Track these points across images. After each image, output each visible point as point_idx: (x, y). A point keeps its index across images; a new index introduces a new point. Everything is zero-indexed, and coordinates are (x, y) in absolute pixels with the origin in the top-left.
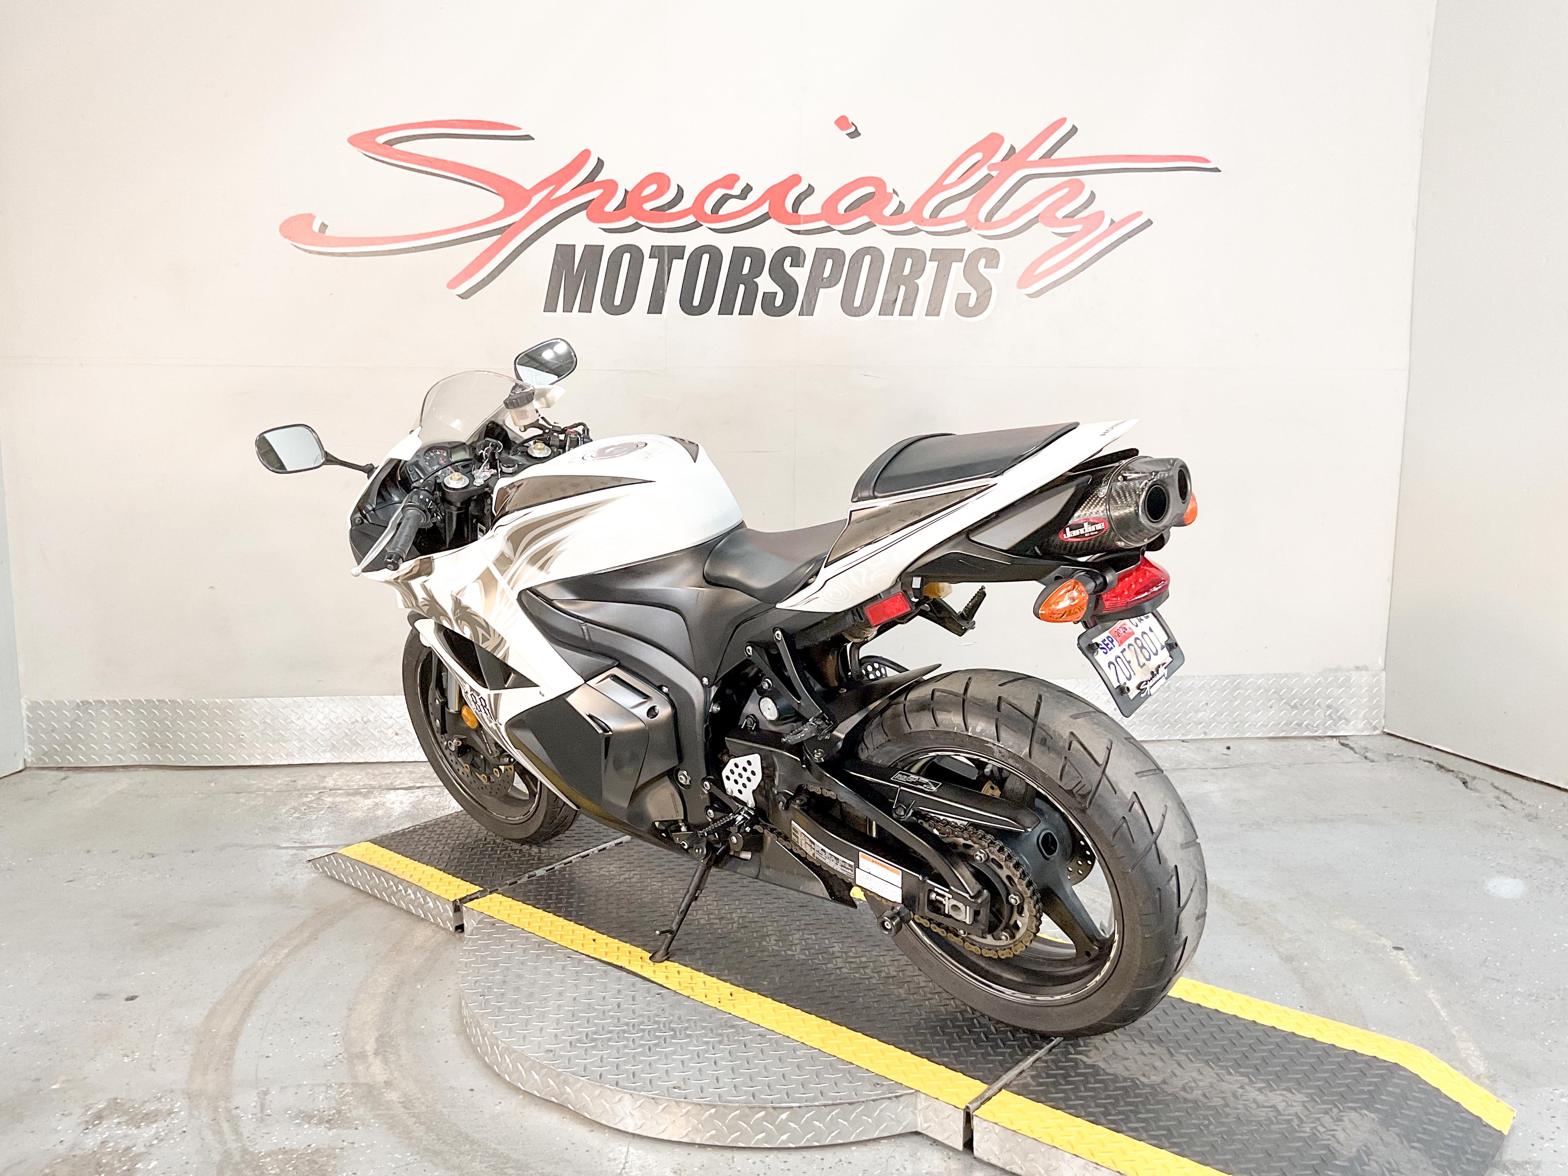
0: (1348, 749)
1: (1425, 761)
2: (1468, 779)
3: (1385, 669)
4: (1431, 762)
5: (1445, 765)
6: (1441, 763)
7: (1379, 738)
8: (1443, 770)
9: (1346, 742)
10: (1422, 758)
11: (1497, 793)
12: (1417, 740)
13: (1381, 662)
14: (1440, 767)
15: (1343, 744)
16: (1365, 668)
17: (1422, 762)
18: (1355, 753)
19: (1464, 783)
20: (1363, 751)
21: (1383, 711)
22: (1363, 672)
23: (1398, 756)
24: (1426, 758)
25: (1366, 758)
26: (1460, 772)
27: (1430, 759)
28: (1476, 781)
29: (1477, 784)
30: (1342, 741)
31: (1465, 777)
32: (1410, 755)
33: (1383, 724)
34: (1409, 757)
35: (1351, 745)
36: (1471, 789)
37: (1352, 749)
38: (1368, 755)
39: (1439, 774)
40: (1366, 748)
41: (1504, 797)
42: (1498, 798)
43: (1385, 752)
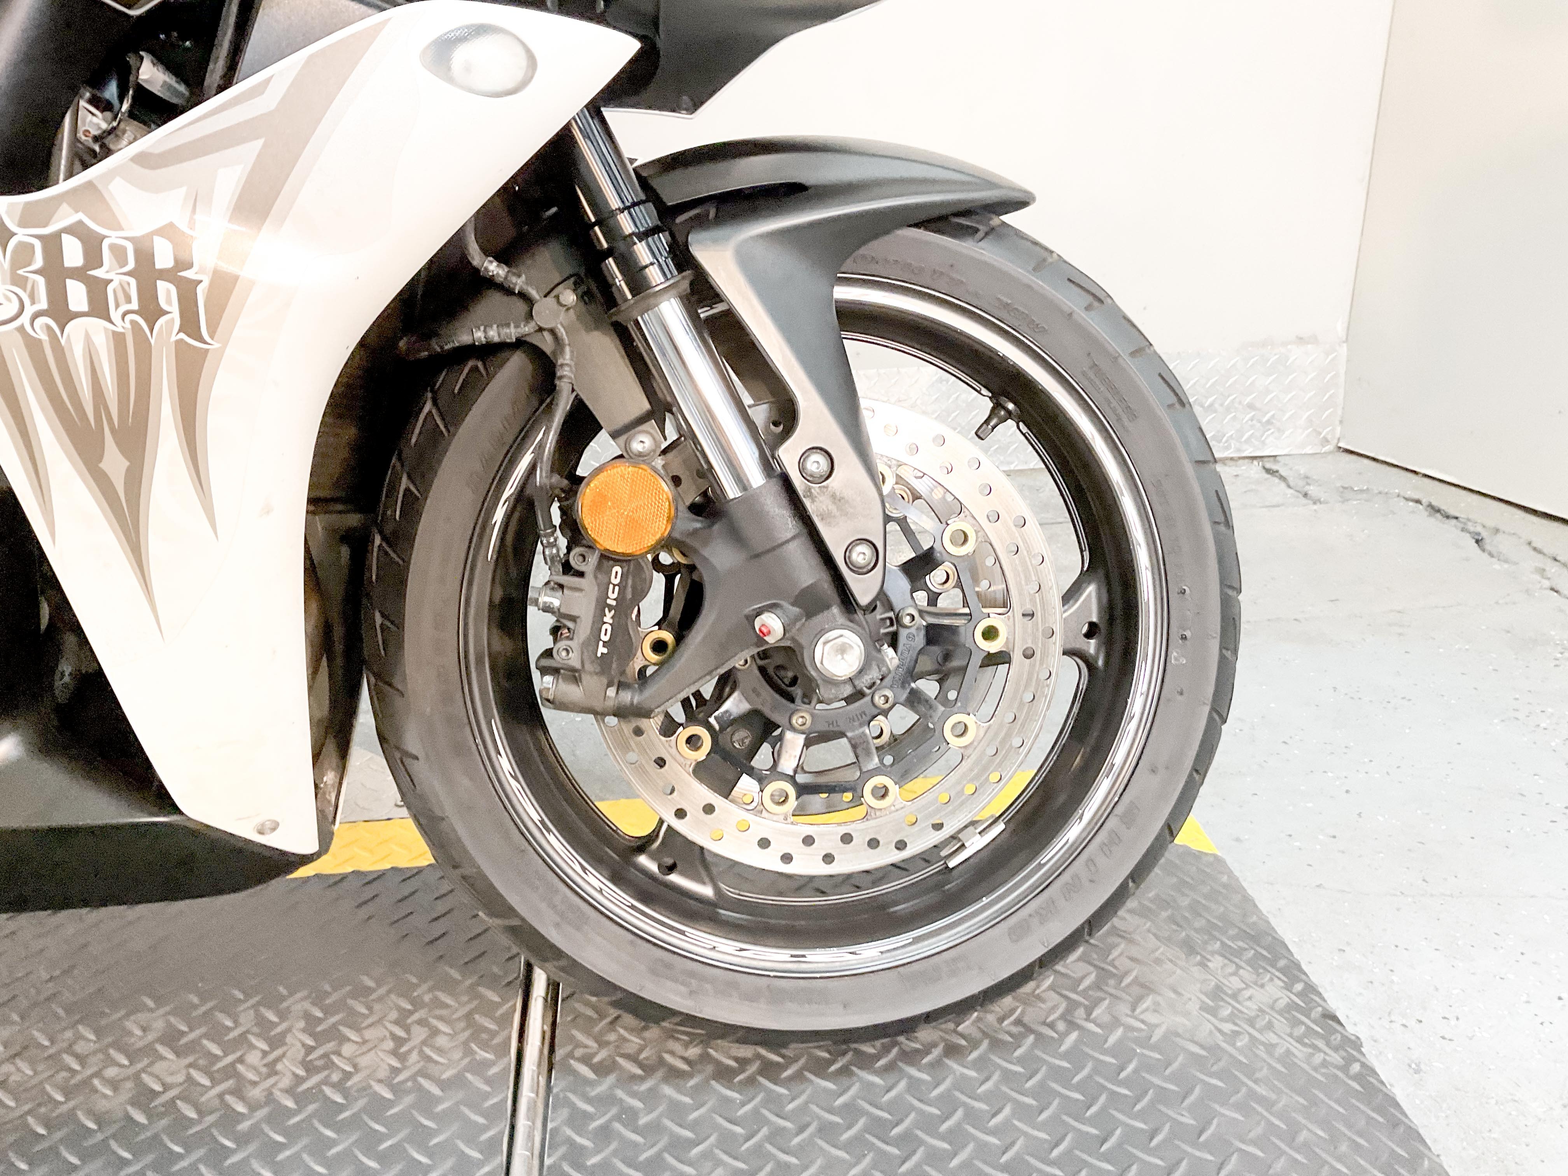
0: (1276, 480)
1: (1407, 499)
2: (1484, 534)
3: (1347, 341)
4: (1418, 502)
5: (1443, 507)
6: (1434, 503)
7: (1330, 457)
8: (1438, 515)
9: (1275, 467)
10: (1402, 494)
11: (1538, 561)
12: (1396, 463)
13: (1340, 328)
14: (1435, 510)
15: (1268, 471)
16: (1313, 340)
17: (1402, 502)
18: (1289, 486)
19: (1477, 541)
20: (1301, 483)
21: (1340, 412)
22: (1309, 346)
23: (1361, 491)
24: (1409, 494)
25: (1306, 495)
26: (1469, 520)
27: (1416, 497)
28: (1500, 537)
29: (1501, 544)
30: (1268, 466)
31: (1479, 529)
32: (1381, 489)
33: (1338, 435)
34: (1380, 493)
35: (1283, 472)
36: (1491, 555)
37: (1283, 478)
38: (1312, 490)
39: (1435, 523)
40: (1307, 477)
41: (1553, 569)
42: (1542, 571)
43: (1338, 485)
